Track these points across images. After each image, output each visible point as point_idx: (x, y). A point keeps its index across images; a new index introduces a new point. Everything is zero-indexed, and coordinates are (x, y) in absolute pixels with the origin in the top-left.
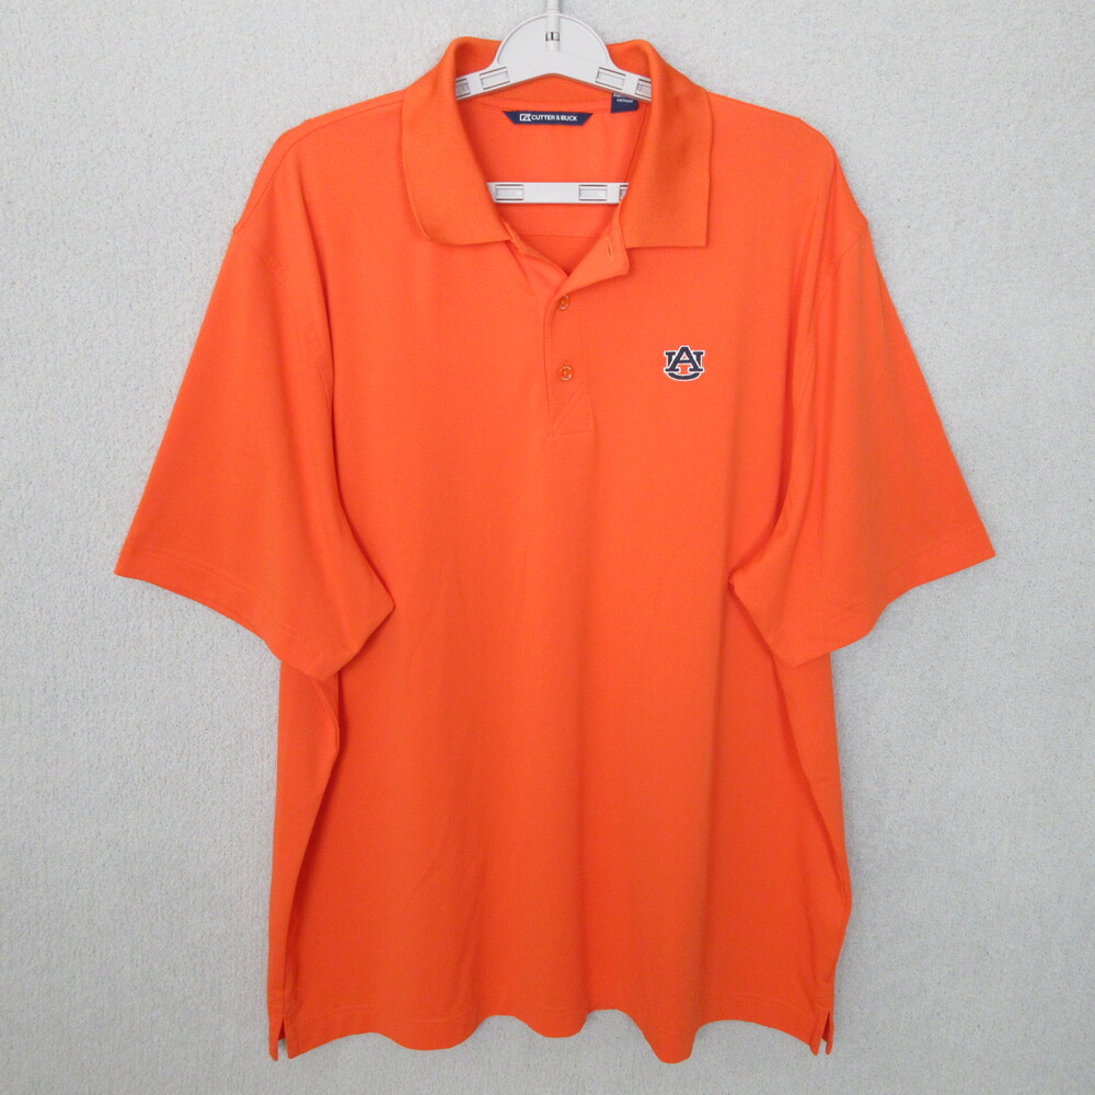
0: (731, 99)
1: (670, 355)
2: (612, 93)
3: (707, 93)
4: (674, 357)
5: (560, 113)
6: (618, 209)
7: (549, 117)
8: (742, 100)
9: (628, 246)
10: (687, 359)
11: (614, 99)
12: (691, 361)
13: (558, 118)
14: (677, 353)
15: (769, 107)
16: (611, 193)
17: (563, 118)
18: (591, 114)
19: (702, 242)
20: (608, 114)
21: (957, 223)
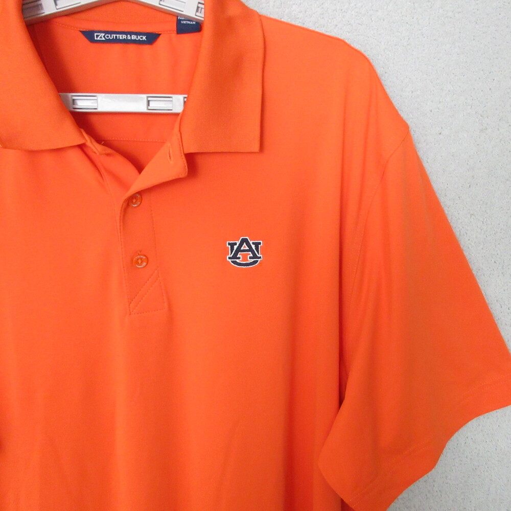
0: (284, 23)
1: (232, 245)
2: (176, 15)
3: (260, 16)
4: (235, 247)
5: (131, 33)
6: (179, 117)
7: (121, 37)
8: (293, 23)
9: (187, 151)
10: (247, 248)
11: (179, 21)
12: (251, 250)
13: (129, 38)
14: (238, 243)
15: (317, 30)
16: (175, 103)
17: (134, 37)
18: (160, 35)
19: (256, 147)
20: (174, 35)
21: (481, 131)
